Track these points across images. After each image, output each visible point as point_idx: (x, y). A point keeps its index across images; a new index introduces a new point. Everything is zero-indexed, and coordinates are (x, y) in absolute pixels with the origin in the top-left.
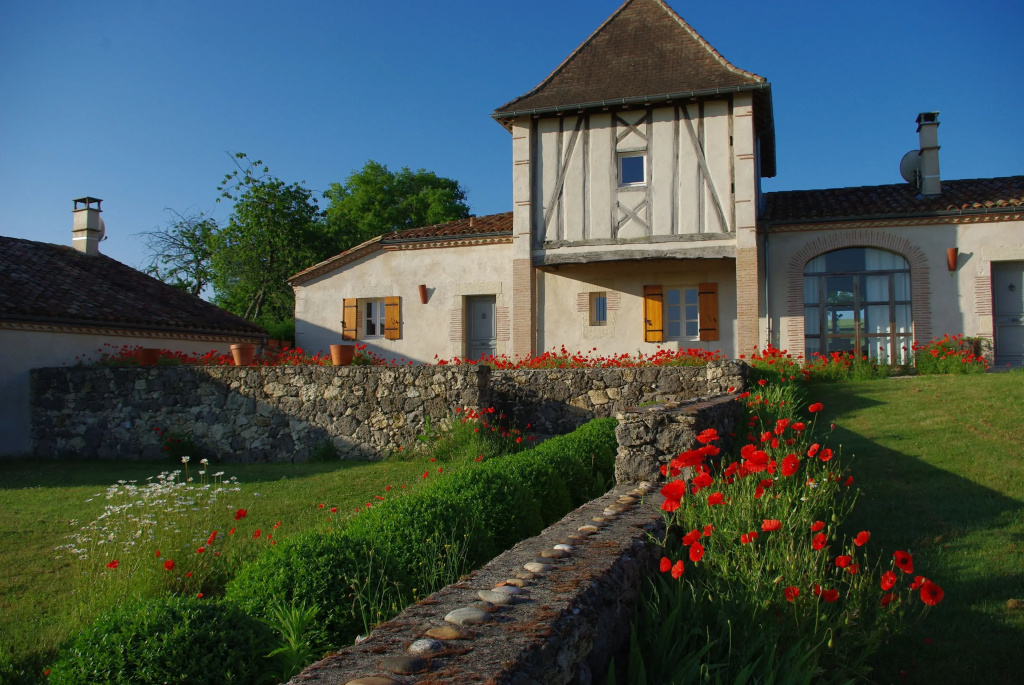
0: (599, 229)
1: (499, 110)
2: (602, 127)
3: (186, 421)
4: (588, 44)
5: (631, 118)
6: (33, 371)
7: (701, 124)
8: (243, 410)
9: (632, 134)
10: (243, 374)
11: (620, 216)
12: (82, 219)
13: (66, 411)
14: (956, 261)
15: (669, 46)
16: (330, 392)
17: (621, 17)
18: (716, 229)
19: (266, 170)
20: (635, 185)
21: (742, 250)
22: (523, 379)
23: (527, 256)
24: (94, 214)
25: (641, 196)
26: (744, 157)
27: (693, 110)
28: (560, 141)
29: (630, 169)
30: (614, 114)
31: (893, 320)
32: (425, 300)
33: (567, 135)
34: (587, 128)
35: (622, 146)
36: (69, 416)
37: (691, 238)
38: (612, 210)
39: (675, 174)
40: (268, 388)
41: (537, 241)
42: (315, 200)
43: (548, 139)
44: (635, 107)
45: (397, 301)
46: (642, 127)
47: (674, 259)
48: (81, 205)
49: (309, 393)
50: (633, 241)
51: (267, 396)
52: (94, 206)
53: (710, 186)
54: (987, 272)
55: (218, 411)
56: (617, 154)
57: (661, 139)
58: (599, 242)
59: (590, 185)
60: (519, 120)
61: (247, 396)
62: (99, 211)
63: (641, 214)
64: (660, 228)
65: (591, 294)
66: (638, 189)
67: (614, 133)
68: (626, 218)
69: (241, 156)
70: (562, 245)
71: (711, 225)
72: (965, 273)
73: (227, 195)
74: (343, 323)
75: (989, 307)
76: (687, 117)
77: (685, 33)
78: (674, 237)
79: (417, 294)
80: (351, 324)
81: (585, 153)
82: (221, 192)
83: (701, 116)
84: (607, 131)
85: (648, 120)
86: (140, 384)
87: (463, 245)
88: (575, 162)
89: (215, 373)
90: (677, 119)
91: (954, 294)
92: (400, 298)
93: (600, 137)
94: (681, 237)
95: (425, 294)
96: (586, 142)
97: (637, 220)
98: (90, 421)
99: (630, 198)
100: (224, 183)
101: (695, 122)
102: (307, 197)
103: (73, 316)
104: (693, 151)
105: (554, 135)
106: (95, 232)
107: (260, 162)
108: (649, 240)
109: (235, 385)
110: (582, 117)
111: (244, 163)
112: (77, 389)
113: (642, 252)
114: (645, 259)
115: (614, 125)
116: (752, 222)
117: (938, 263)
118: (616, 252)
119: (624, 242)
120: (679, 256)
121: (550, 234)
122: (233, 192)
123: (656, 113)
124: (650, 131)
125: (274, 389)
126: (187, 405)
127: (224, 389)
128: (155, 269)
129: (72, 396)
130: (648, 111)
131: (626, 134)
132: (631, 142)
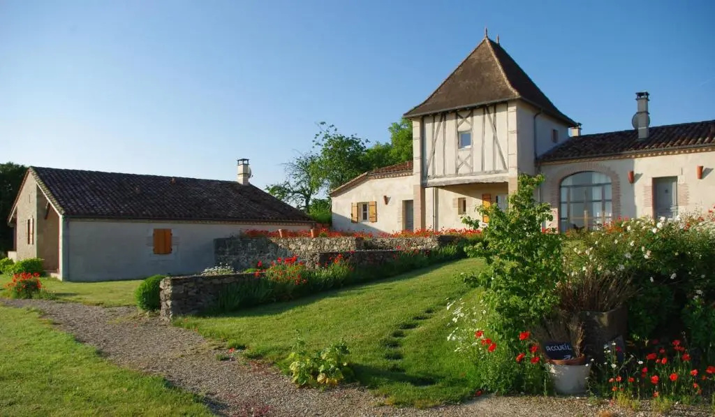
0: (450, 170)
1: (405, 115)
2: (452, 119)
3: (265, 259)
4: (452, 75)
5: (464, 114)
6: (215, 240)
7: (495, 116)
8: (283, 255)
9: (465, 123)
10: (282, 241)
11: (459, 163)
12: (241, 169)
13: (226, 255)
14: (633, 178)
15: (487, 74)
16: (310, 248)
17: (471, 58)
18: (501, 168)
19: (336, 130)
20: (467, 147)
21: (510, 179)
22: (388, 242)
23: (419, 184)
24: (246, 166)
25: (468, 153)
26: (512, 132)
27: (491, 109)
28: (434, 127)
29: (464, 139)
30: (457, 113)
31: (604, 209)
32: (387, 203)
33: (436, 124)
34: (445, 120)
35: (460, 129)
36: (226, 257)
37: (490, 173)
38: (456, 160)
39: (483, 142)
40: (290, 246)
41: (424, 176)
42: (363, 144)
43: (428, 126)
44: (464, 110)
45: (374, 204)
46: (469, 119)
47: (483, 183)
48: (241, 162)
49: (303, 247)
50: (465, 175)
51: (290, 249)
52: (246, 162)
53: (499, 147)
54: (650, 183)
55: (274, 255)
56: (458, 132)
57: (477, 124)
58: (450, 176)
59: (446, 148)
60: (415, 118)
61: (284, 249)
62: (248, 164)
63: (468, 161)
64: (477, 168)
65: (459, 199)
66: (467, 149)
67: (457, 122)
68: (462, 163)
69: (323, 123)
70: (434, 178)
71: (499, 167)
72: (637, 184)
73: (318, 144)
74: (352, 214)
75: (650, 202)
76: (489, 113)
77: (497, 66)
78: (483, 172)
79: (383, 200)
80: (355, 215)
81: (444, 133)
82: (315, 143)
83: (495, 112)
84: (454, 121)
85: (471, 115)
86: (250, 245)
87: (402, 176)
88: (440, 137)
89: (274, 240)
90: (484, 114)
91: (632, 195)
92: (376, 202)
93: (451, 124)
94: (486, 172)
95: (386, 200)
96: (444, 127)
97: (467, 164)
98: (234, 259)
99: (463, 154)
100: (316, 138)
101: (492, 115)
102: (358, 142)
103: (229, 217)
104: (491, 129)
105: (431, 124)
106: (247, 174)
107: (333, 126)
108: (471, 174)
109: (280, 245)
110: (444, 116)
111: (325, 127)
112: (229, 246)
113: (469, 180)
114: (470, 184)
115: (457, 118)
116: (516, 165)
117: (625, 179)
118: (457, 180)
119: (461, 175)
120: (484, 182)
121: (430, 173)
122: (320, 142)
123: (475, 112)
124: (472, 120)
125: (292, 247)
126: (265, 253)
127: (277, 246)
128: (288, 183)
129: (227, 250)
130: (471, 111)
131: (462, 123)
132: (464, 126)
